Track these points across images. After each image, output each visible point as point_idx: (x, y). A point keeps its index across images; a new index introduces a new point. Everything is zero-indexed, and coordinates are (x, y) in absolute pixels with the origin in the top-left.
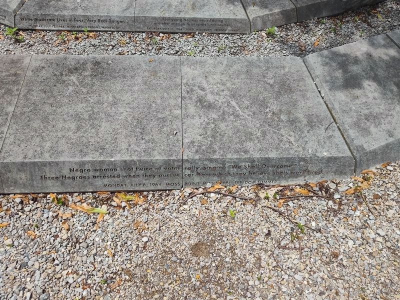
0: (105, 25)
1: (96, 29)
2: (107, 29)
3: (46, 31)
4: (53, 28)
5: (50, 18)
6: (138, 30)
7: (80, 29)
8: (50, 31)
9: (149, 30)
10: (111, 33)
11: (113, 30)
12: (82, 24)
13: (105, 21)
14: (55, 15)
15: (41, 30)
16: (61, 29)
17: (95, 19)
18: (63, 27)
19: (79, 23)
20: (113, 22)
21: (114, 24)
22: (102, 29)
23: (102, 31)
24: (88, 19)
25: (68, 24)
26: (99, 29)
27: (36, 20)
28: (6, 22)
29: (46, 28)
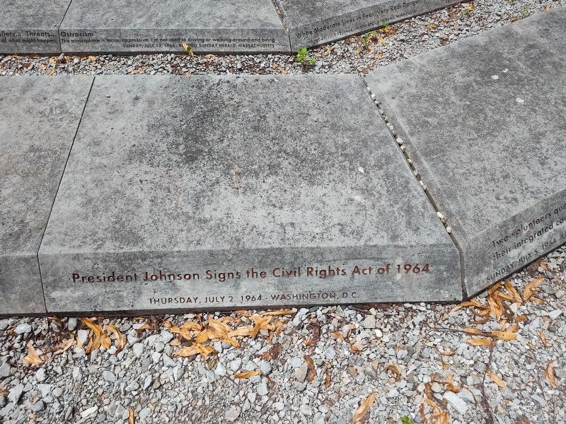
0: (400, 12)
1: (390, 21)
2: (402, 18)
3: (330, 43)
4: (339, 36)
5: (333, 22)
6: (437, 7)
7: (371, 27)
8: (335, 42)
9: (448, 4)
10: (408, 20)
11: (409, 16)
12: (373, 19)
13: (399, 7)
14: (339, 17)
15: (323, 44)
16: (348, 34)
17: (387, 7)
18: (352, 30)
19: (369, 20)
20: (408, 5)
21: (409, 8)
22: (397, 19)
23: (396, 22)
24: (378, 10)
25: (356, 24)
26: (394, 21)
27: (316, 30)
28: (277, 48)
29: (330, 40)
